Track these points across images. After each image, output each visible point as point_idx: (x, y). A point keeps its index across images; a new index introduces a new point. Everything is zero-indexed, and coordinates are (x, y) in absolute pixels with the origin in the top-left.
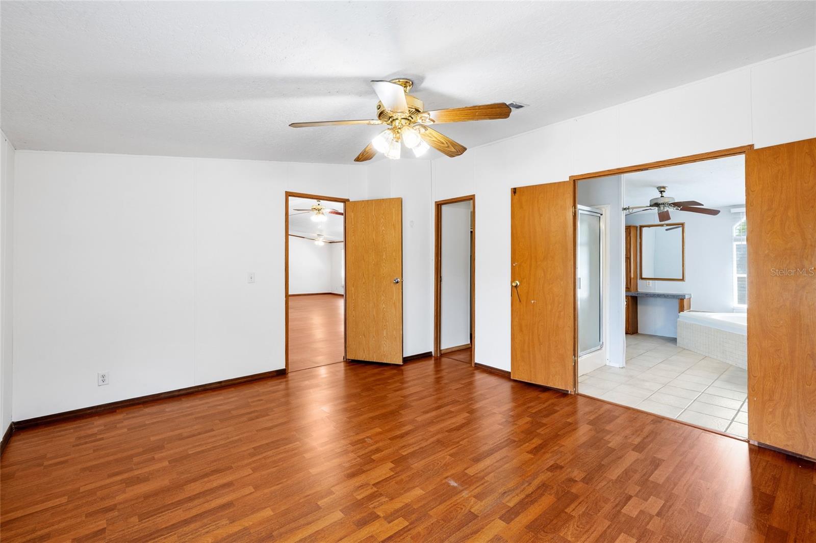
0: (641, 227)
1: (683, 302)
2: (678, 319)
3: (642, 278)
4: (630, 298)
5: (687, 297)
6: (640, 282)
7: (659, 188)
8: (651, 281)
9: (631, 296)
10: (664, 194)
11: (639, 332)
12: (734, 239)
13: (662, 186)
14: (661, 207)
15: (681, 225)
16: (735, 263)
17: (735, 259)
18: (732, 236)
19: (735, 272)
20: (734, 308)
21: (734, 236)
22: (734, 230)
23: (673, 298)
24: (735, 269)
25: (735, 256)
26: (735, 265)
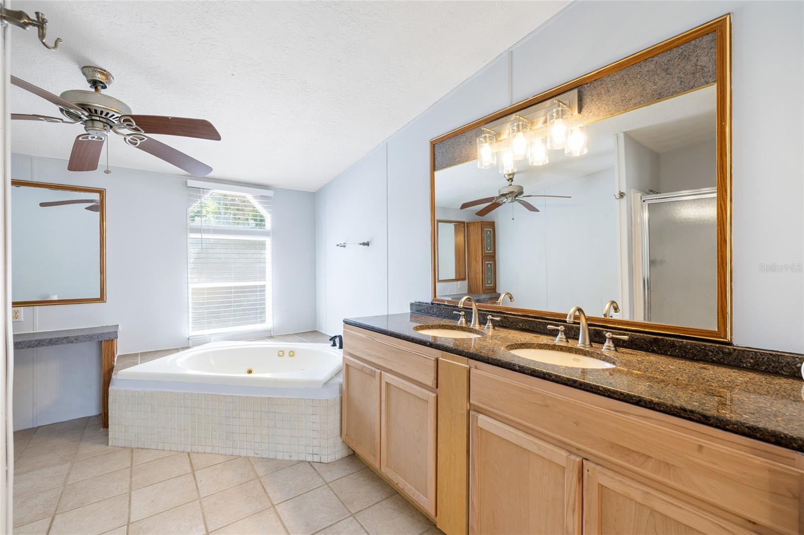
1: (112, 346)
7: (89, 67)
10: (103, 92)
12: (190, 229)
13: (99, 69)
14: (95, 122)
15: (99, 194)
16: (189, 266)
17: (189, 260)
18: (187, 224)
19: (189, 281)
20: (190, 338)
21: (190, 224)
22: (189, 215)
23: (90, 341)
24: (189, 275)
25: (189, 255)
26: (189, 270)
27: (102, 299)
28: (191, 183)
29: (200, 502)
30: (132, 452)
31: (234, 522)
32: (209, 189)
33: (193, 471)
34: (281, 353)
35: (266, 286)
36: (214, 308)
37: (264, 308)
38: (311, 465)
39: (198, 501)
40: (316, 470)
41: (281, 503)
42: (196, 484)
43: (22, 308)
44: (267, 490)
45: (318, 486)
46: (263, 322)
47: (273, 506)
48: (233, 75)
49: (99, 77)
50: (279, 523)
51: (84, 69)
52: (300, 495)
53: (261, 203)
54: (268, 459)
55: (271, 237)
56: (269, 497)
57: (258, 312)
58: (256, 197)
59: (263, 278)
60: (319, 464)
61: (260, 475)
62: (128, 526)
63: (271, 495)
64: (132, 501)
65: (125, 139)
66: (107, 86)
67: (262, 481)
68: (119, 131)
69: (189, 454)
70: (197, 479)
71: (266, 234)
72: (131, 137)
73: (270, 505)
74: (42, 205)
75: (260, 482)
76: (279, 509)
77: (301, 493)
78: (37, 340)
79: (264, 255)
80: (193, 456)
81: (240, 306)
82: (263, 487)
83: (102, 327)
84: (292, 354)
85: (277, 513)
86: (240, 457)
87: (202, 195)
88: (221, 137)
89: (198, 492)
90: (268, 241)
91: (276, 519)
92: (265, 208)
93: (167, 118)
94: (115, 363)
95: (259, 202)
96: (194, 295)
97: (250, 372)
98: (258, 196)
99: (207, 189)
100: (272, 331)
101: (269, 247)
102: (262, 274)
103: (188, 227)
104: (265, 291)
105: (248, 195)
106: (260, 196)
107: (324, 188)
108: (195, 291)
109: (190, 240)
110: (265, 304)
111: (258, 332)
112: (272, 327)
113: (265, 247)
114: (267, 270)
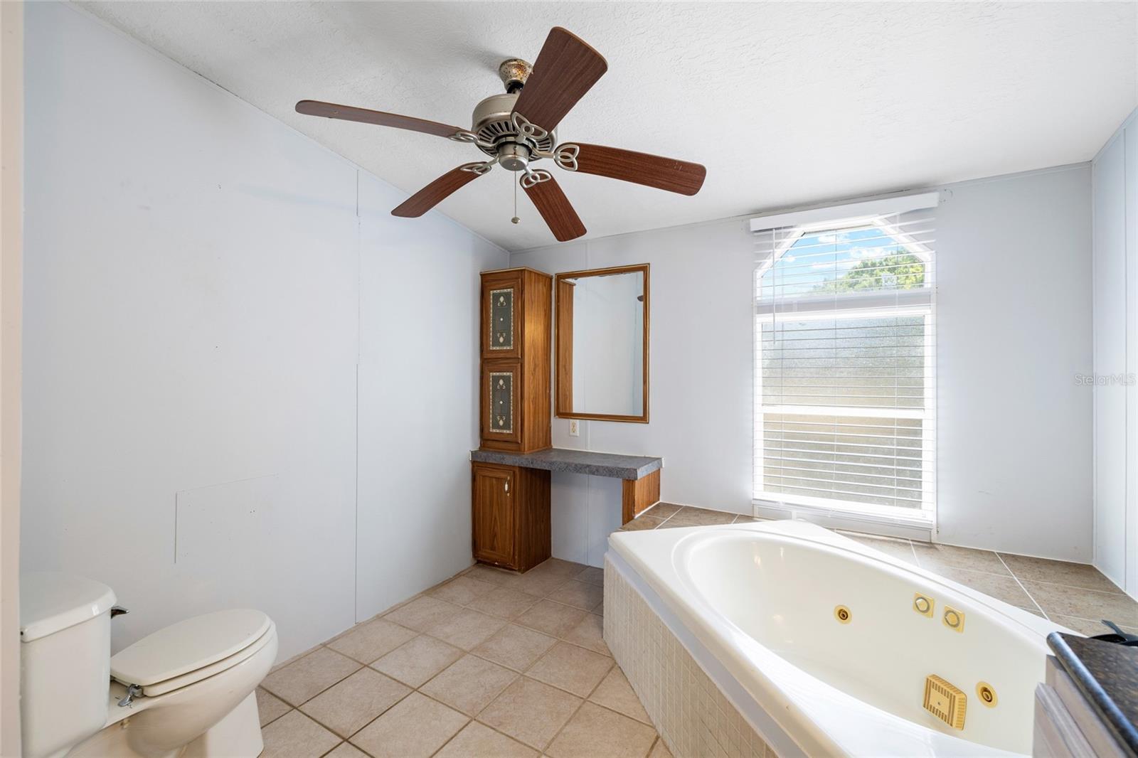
0: (561, 277)
1: (633, 490)
3: (565, 414)
4: (517, 471)
5: (642, 473)
6: (557, 424)
8: (583, 422)
9: (519, 467)
11: (554, 554)
12: (758, 307)
13: (512, 60)
15: (642, 272)
16: (759, 373)
17: (759, 364)
18: (753, 298)
19: (758, 399)
20: (754, 502)
21: (758, 299)
22: (758, 282)
23: (610, 476)
24: (759, 390)
25: (759, 354)
26: (759, 381)
27: (644, 419)
28: (758, 223)
30: (610, 670)
32: (792, 227)
34: (924, 604)
36: (805, 455)
37: (919, 474)
43: (578, 421)
46: (916, 505)
49: (516, 75)
51: (503, 68)
53: (903, 229)
55: (933, 305)
57: (908, 486)
58: (891, 220)
59: (918, 402)
65: (556, 161)
68: (542, 152)
69: (657, 739)
72: (559, 153)
79: (919, 350)
83: (645, 457)
84: (954, 619)
87: (775, 241)
90: (927, 314)
92: (916, 238)
94: (637, 516)
95: (900, 227)
96: (765, 426)
97: (844, 615)
98: (895, 216)
99: (785, 228)
100: (934, 532)
101: (929, 330)
102: (913, 395)
103: (755, 304)
104: (919, 433)
105: (877, 221)
106: (901, 215)
107: (1125, 130)
108: (769, 421)
109: (758, 328)
110: (919, 464)
111: (894, 525)
112: (934, 522)
113: (923, 332)
114: (926, 385)
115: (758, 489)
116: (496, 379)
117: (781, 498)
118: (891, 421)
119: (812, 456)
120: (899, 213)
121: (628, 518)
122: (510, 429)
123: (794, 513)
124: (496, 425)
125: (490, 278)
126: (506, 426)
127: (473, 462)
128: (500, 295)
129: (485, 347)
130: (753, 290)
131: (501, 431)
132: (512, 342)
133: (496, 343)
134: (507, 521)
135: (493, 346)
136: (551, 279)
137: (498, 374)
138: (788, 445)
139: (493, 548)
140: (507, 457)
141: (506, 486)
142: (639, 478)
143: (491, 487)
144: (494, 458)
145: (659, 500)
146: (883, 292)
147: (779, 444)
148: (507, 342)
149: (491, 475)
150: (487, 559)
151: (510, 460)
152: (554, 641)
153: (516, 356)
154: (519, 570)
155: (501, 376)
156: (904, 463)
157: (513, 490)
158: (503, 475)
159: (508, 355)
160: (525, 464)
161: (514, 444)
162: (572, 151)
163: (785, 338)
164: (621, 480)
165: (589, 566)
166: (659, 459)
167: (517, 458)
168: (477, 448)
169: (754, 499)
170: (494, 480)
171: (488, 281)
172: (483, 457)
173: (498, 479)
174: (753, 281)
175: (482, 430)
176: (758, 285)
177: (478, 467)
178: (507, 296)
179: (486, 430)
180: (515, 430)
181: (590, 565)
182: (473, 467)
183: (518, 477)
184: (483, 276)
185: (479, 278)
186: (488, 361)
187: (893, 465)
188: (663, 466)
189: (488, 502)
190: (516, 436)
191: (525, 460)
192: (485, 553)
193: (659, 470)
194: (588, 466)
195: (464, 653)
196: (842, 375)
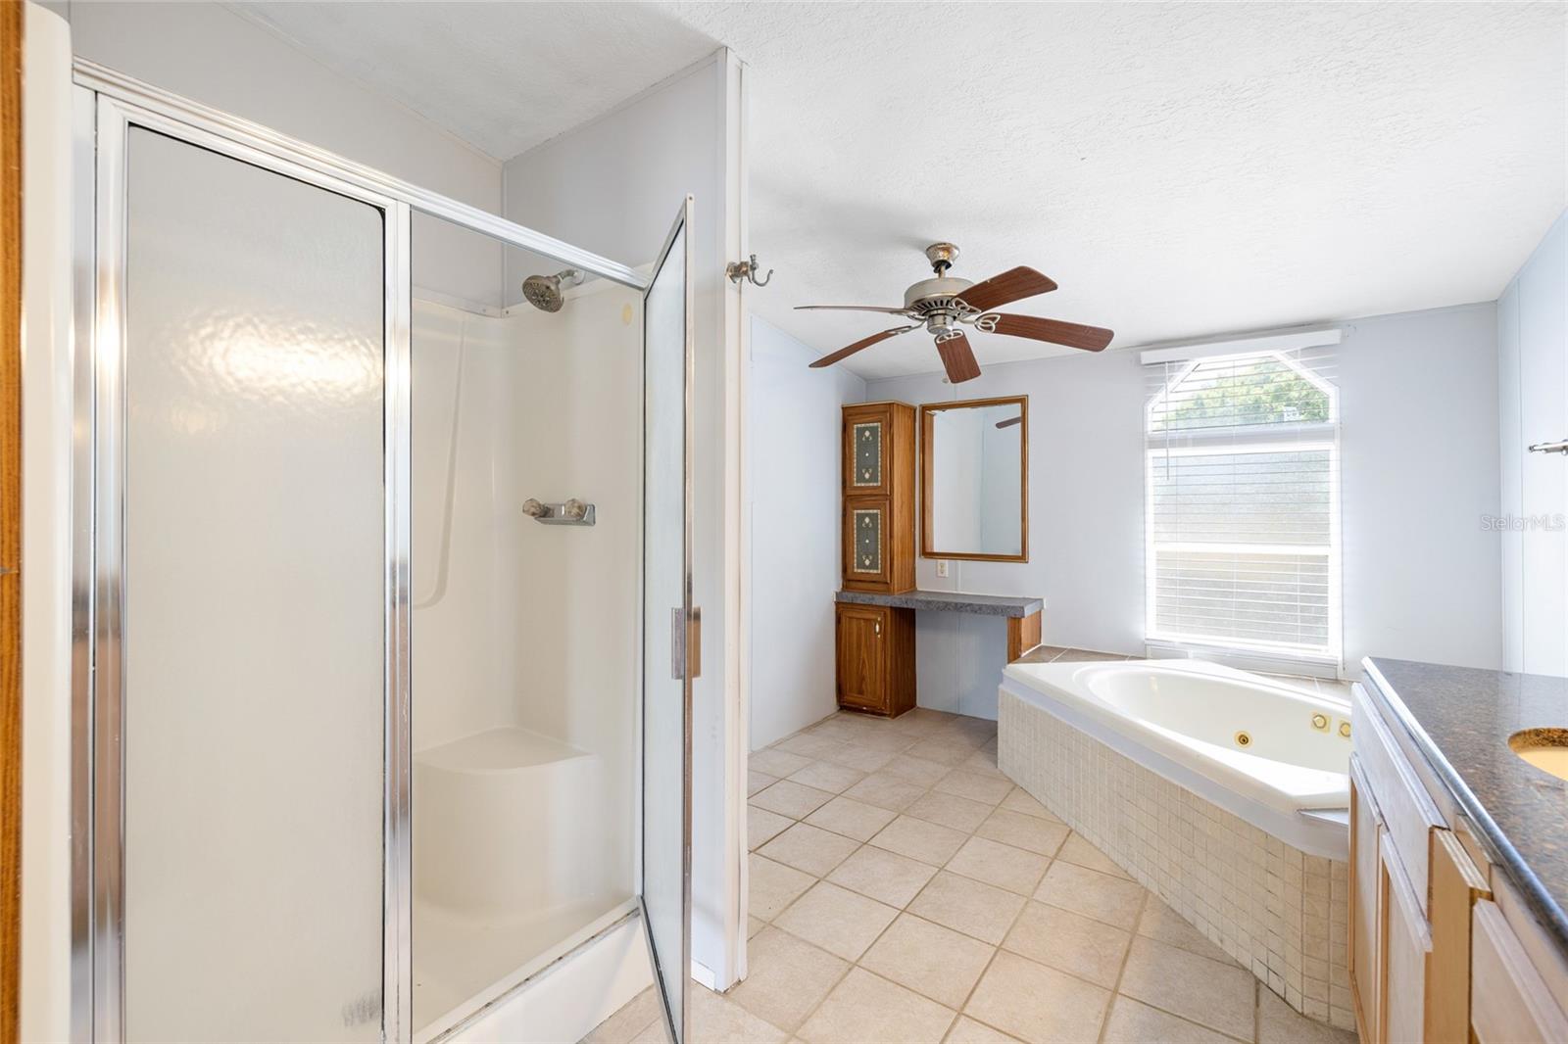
0: (925, 408)
1: (1019, 629)
2: (1001, 686)
3: (928, 554)
4: (888, 612)
5: (1029, 611)
6: (922, 565)
7: (931, 249)
8: (946, 562)
9: (891, 607)
10: (948, 273)
11: (919, 703)
12: (1150, 442)
13: (941, 244)
14: (936, 317)
15: (1020, 405)
16: (1150, 509)
17: (1151, 500)
18: (1143, 433)
19: (1150, 537)
20: (1147, 642)
21: (1150, 433)
22: (1150, 415)
23: (994, 614)
24: (1150, 527)
25: (1150, 490)
26: (1150, 517)
27: (1022, 558)
28: (1148, 357)
29: (1027, 903)
30: (1013, 789)
31: (1040, 963)
32: (1186, 361)
33: (1056, 856)
34: (1322, 721)
35: (1330, 560)
37: (1324, 610)
38: (1257, 991)
39: (1025, 899)
40: (1257, 1005)
41: (1132, 999)
42: (1043, 877)
43: (943, 560)
44: (1129, 963)
45: (1231, 1034)
46: (1322, 641)
47: (1116, 992)
48: (1083, 159)
49: (942, 255)
50: (1099, 1023)
51: (931, 250)
52: (1180, 1017)
53: (1305, 364)
54: (1180, 919)
55: (1337, 441)
56: (1121, 975)
57: (1313, 622)
58: (1293, 355)
59: (1323, 538)
60: (1279, 1001)
61: (1141, 930)
62: (939, 871)
63: (1127, 973)
64: (964, 848)
65: (976, 326)
66: (951, 262)
67: (1135, 943)
68: (965, 319)
69: (1071, 831)
70: (1049, 872)
71: (1327, 435)
72: (981, 320)
73: (1112, 985)
74: (1000, 425)
75: (1131, 942)
76: (1120, 1004)
77: (1183, 1016)
78: (944, 602)
79: (1324, 485)
80: (1074, 838)
81: (1258, 596)
82: (1128, 952)
83: (1024, 599)
84: (1347, 730)
85: (1110, 1005)
86: (1137, 883)
87: (1168, 374)
88: (1057, 283)
89: (1036, 888)
90: (1332, 449)
91: (1100, 1012)
92: (1320, 374)
93: (986, 282)
94: (1023, 655)
95: (1301, 362)
96: (1158, 564)
97: (1244, 740)
98: (1297, 351)
99: (1178, 361)
100: (1340, 668)
101: (1334, 466)
102: (1317, 529)
103: (1146, 439)
104: (1325, 569)
105: (1278, 354)
106: (1302, 350)
107: (1518, 280)
108: (1162, 558)
109: (1150, 463)
110: (1325, 599)
111: (1298, 662)
112: (1340, 659)
113: (1328, 467)
114: (1331, 521)
115: (1150, 628)
116: (861, 517)
117: (1176, 637)
118: (1295, 557)
119: (1208, 594)
120: (1299, 348)
121: (1014, 656)
122: (877, 569)
123: (1191, 652)
124: (861, 565)
125: (851, 411)
126: (873, 565)
127: (838, 604)
128: (866, 429)
129: (848, 483)
130: (1143, 423)
131: (867, 571)
132: (879, 478)
133: (861, 478)
134: (876, 663)
135: (857, 482)
136: (915, 411)
137: (863, 511)
138: (1183, 583)
139: (861, 692)
140: (877, 597)
141: (877, 627)
142: (1026, 615)
143: (859, 629)
144: (862, 598)
145: (1040, 642)
146: (1284, 428)
147: (1173, 582)
148: (873, 478)
149: (858, 616)
150: (854, 703)
151: (880, 600)
152: (949, 769)
153: (884, 492)
154: (889, 715)
155: (866, 514)
156: (1308, 599)
157: (883, 631)
158: (873, 617)
159: (875, 492)
160: (898, 604)
161: (883, 584)
162: (994, 319)
163: (1179, 474)
164: (1005, 617)
165: (961, 715)
166: (1041, 600)
167: (890, 598)
168: (839, 589)
169: (1148, 639)
170: (862, 621)
171: (849, 416)
172: (849, 596)
173: (866, 620)
174: (1143, 414)
175: (845, 570)
176: (1149, 419)
177: (843, 610)
178: (873, 431)
179: (849, 571)
180: (884, 568)
181: (961, 713)
182: (837, 609)
183: (889, 618)
184: (844, 409)
185: (841, 410)
186: (850, 499)
187: (1296, 601)
188: (1045, 607)
189: (855, 646)
190: (885, 575)
191: (897, 600)
192: (852, 697)
193: (1040, 612)
194: (969, 605)
195: (867, 774)
196: (1241, 511)
